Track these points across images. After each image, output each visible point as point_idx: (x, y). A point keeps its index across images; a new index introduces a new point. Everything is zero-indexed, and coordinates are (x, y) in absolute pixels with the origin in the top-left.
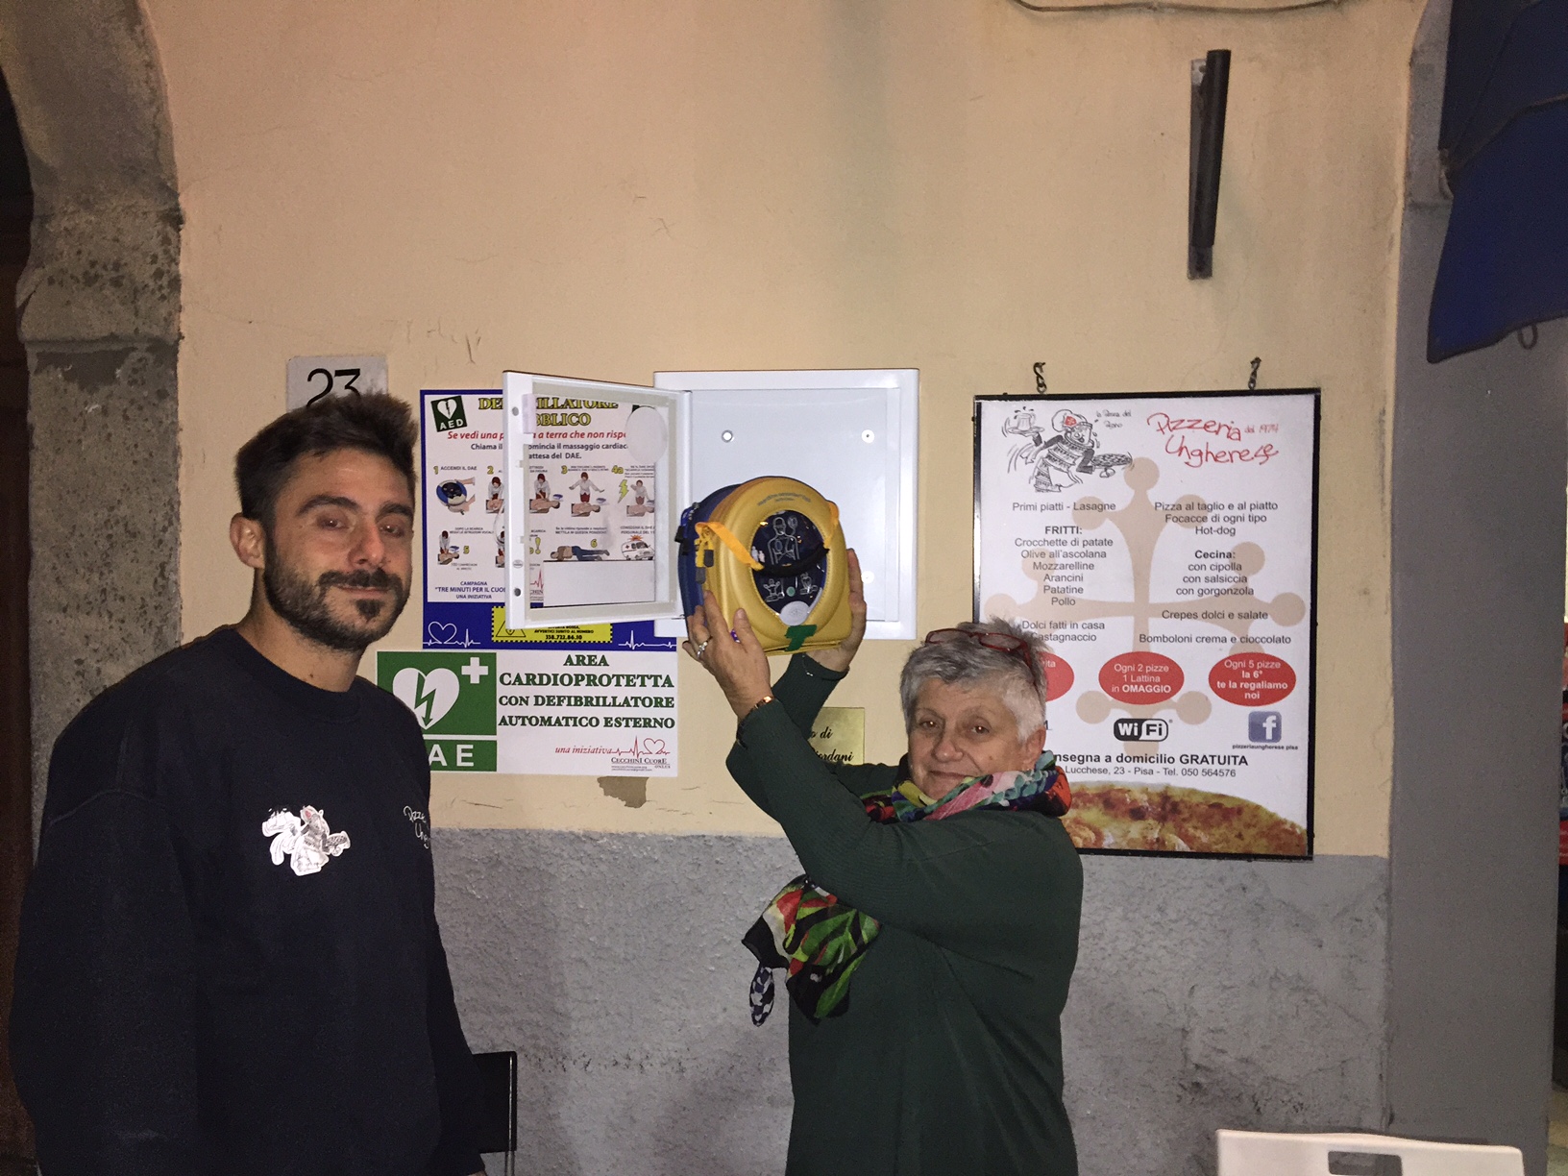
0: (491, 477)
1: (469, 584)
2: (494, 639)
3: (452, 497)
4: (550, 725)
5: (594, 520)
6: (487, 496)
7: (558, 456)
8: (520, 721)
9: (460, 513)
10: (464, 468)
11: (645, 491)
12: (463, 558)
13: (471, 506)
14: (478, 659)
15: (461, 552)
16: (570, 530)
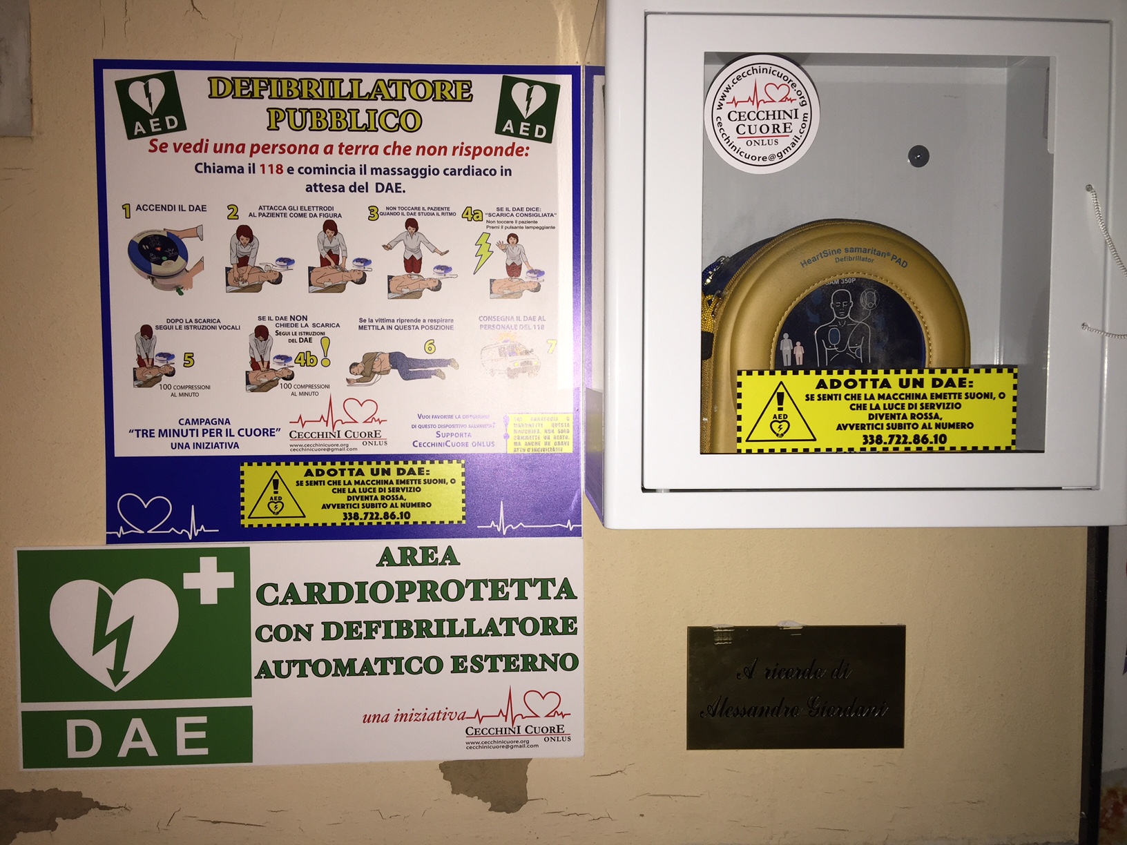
0: (235, 225)
1: (195, 422)
2: (246, 522)
3: (159, 262)
4: (352, 673)
5: (427, 306)
6: (227, 260)
7: (361, 189)
8: (296, 670)
9: (175, 292)
10: (181, 208)
11: (522, 253)
12: (183, 376)
13: (197, 279)
14: (214, 559)
15: (178, 363)
16: (385, 324)
